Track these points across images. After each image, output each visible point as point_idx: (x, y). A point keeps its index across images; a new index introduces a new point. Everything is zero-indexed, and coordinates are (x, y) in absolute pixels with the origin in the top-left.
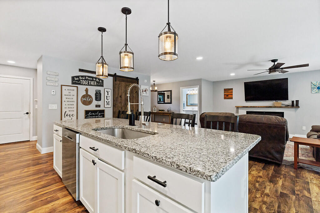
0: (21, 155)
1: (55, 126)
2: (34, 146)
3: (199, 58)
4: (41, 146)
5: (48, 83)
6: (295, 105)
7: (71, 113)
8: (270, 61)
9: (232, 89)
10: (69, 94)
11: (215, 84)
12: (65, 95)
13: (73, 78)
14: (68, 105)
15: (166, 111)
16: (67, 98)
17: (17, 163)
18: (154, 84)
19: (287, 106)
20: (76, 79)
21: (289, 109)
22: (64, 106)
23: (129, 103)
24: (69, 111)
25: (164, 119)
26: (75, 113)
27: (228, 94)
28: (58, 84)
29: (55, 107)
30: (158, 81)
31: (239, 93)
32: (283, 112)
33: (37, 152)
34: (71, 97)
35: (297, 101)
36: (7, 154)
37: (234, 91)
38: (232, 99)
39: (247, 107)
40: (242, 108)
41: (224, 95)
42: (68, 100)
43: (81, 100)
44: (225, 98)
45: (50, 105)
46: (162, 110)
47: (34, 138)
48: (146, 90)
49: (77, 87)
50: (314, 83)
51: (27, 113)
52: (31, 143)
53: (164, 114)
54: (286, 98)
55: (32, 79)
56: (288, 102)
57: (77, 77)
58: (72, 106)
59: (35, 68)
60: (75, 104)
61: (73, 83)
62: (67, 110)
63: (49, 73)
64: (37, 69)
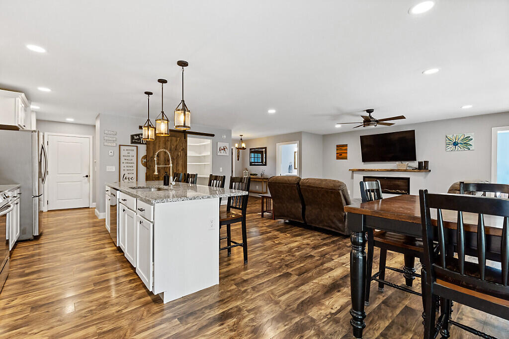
0: (80, 219)
1: (106, 186)
2: (93, 213)
3: (272, 111)
4: (99, 211)
5: (106, 144)
6: (423, 167)
7: (130, 176)
8: (365, 111)
9: (346, 145)
10: (128, 155)
11: (325, 138)
12: (124, 156)
13: (132, 136)
14: (127, 167)
15: (259, 176)
16: (125, 159)
17: (75, 225)
18: (241, 139)
19: (414, 170)
20: (135, 137)
21: (416, 173)
22: (122, 168)
23: (156, 166)
24: (128, 173)
25: (257, 187)
26: (134, 176)
27: (342, 152)
28: (116, 144)
29: (113, 169)
30: (246, 135)
31: (355, 151)
32: (409, 178)
33: (95, 217)
34: (130, 158)
35: (426, 163)
36: (66, 218)
37: (349, 148)
38: (346, 159)
39: (363, 170)
40: (357, 172)
41: (337, 153)
42: (127, 161)
43: (142, 161)
44: (338, 158)
45: (107, 167)
46: (254, 175)
47: (93, 205)
48: (224, 149)
49: (137, 146)
50: (450, 136)
51: (87, 176)
52: (91, 210)
53: (256, 180)
54: (413, 158)
55: (91, 137)
56: (415, 164)
57: (136, 135)
58: (131, 168)
59: (94, 124)
60: (135, 165)
61: (132, 143)
62: (126, 172)
63: (106, 132)
64: (95, 126)
